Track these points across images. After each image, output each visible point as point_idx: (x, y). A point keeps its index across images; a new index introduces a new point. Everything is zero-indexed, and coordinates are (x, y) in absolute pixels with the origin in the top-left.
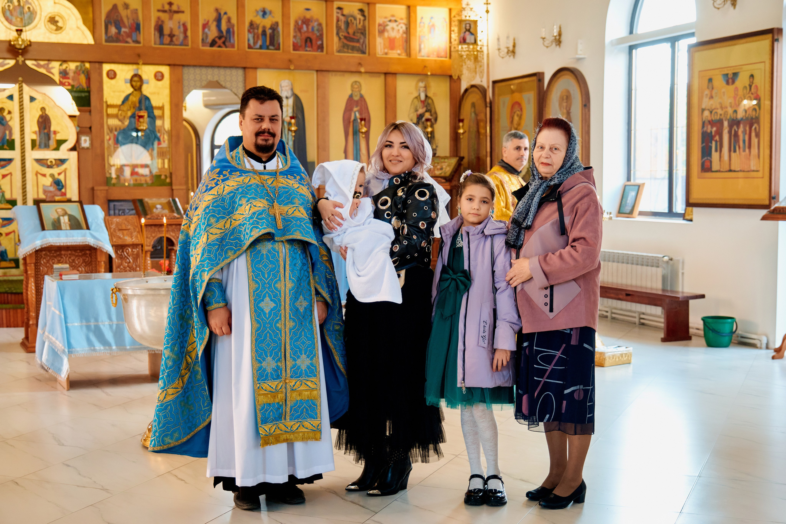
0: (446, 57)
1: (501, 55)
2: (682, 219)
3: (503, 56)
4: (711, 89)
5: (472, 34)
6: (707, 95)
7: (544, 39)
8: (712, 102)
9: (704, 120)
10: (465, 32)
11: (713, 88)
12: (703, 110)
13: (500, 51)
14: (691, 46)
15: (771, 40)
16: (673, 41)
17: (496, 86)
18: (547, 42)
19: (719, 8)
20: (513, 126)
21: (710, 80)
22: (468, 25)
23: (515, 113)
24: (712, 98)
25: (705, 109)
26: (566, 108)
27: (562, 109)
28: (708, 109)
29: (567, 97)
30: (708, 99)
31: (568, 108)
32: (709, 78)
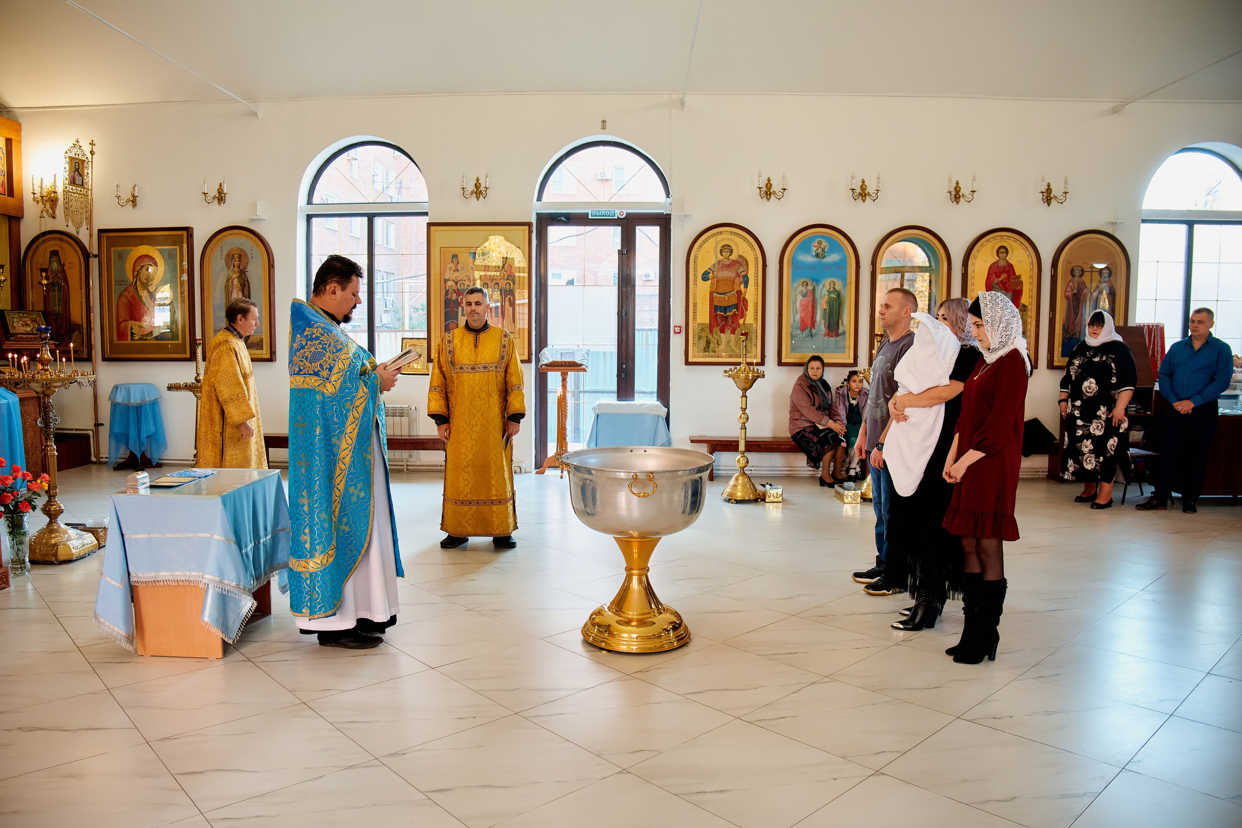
1: (120, 202)
3: (123, 205)
4: (455, 263)
6: (451, 268)
7: (204, 194)
8: (456, 274)
10: (75, 172)
12: (446, 281)
13: (120, 198)
14: (430, 225)
15: (527, 231)
16: (371, 217)
17: (104, 235)
18: (209, 198)
19: (467, 198)
20: (140, 280)
21: (455, 256)
22: (77, 164)
23: (142, 267)
24: (458, 271)
25: (448, 280)
26: (239, 267)
27: (232, 267)
28: (452, 280)
29: (240, 256)
30: (452, 272)
31: (241, 268)
32: (453, 254)
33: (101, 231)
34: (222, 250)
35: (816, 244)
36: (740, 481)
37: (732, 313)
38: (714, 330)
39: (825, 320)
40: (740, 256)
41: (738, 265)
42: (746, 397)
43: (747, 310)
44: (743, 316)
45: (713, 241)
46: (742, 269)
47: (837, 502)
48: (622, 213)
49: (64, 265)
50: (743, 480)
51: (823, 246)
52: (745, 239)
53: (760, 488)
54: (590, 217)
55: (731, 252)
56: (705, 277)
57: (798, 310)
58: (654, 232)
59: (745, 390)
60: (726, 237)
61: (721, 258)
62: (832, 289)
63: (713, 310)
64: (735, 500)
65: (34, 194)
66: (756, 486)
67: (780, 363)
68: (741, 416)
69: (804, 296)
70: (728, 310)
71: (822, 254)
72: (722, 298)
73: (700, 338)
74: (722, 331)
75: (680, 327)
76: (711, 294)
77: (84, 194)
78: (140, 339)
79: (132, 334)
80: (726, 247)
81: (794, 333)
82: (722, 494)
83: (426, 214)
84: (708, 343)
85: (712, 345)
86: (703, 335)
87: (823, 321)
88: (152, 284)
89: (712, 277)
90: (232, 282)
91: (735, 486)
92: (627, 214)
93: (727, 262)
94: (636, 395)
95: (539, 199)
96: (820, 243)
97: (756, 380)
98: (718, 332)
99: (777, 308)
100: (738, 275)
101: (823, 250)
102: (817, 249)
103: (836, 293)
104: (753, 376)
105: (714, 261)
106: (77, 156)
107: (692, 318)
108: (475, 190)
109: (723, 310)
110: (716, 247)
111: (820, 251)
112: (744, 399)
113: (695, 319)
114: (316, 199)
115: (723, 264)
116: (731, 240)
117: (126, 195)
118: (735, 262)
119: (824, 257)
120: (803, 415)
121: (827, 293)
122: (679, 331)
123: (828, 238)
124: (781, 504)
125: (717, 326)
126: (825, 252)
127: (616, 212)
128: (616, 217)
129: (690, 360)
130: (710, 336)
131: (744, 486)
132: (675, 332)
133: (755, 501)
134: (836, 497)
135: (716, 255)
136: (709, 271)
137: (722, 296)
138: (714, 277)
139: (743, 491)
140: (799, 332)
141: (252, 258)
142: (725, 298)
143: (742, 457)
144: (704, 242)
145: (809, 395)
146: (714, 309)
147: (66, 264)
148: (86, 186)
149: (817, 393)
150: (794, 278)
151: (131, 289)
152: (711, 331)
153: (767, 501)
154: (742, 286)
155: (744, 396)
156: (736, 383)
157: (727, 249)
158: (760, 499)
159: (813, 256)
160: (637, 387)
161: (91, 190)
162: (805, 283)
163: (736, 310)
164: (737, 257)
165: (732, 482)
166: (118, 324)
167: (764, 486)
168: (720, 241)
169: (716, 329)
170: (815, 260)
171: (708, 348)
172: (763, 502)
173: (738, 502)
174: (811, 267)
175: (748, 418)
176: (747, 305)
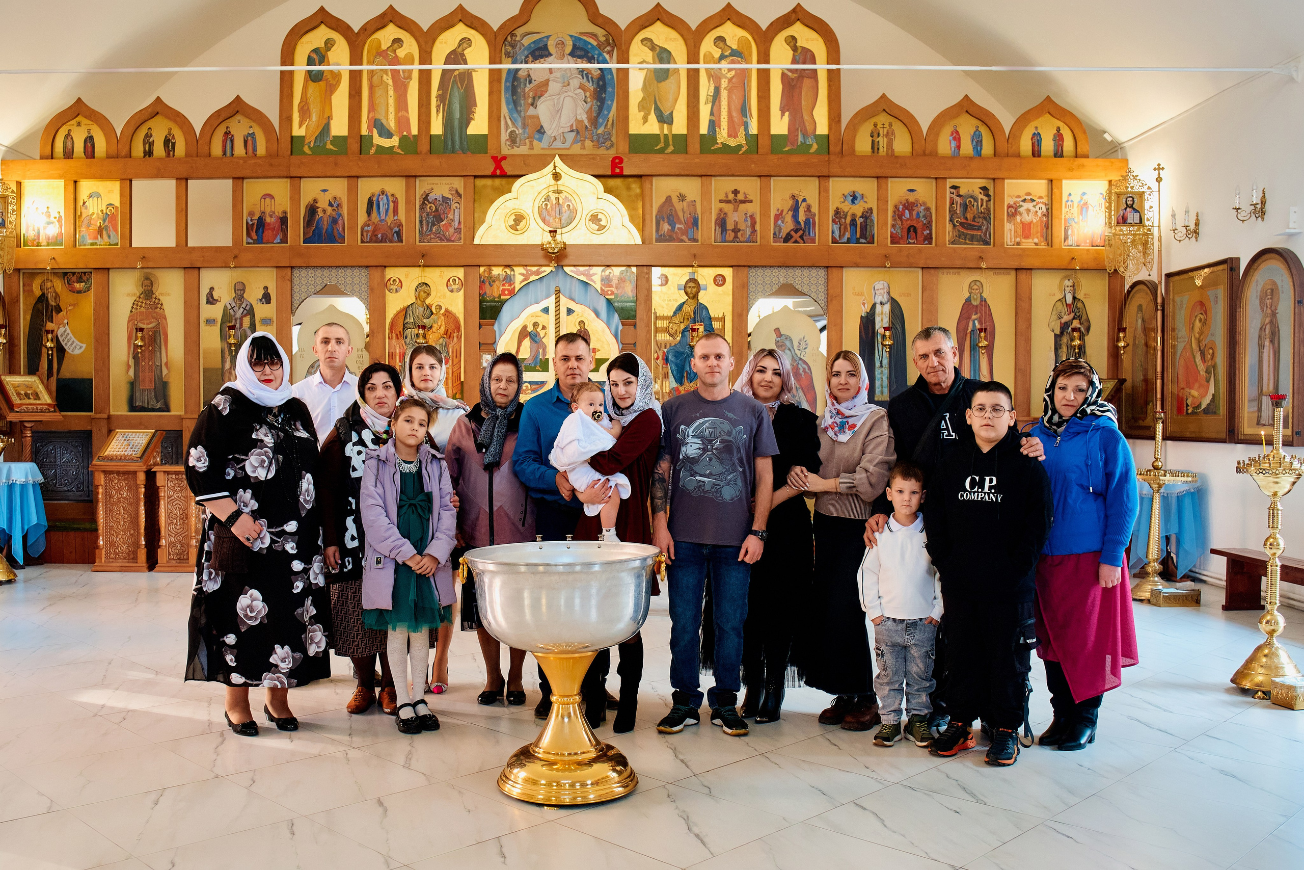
1: (1177, 237)
3: (1181, 239)
5: (1137, 211)
7: (1238, 210)
10: (1125, 209)
13: (1176, 232)
17: (1170, 281)
20: (1194, 335)
22: (1130, 199)
23: (1196, 317)
26: (1271, 308)
27: (1265, 308)
29: (1273, 292)
31: (1273, 308)
33: (1167, 276)
49: (1145, 321)
77: (1143, 234)
78: (1193, 413)
79: (1187, 405)
88: (1204, 341)
90: (1265, 329)
106: (1129, 189)
141: (1282, 294)
147: (1147, 320)
151: (1188, 347)
161: (1159, 227)
166: (1178, 393)
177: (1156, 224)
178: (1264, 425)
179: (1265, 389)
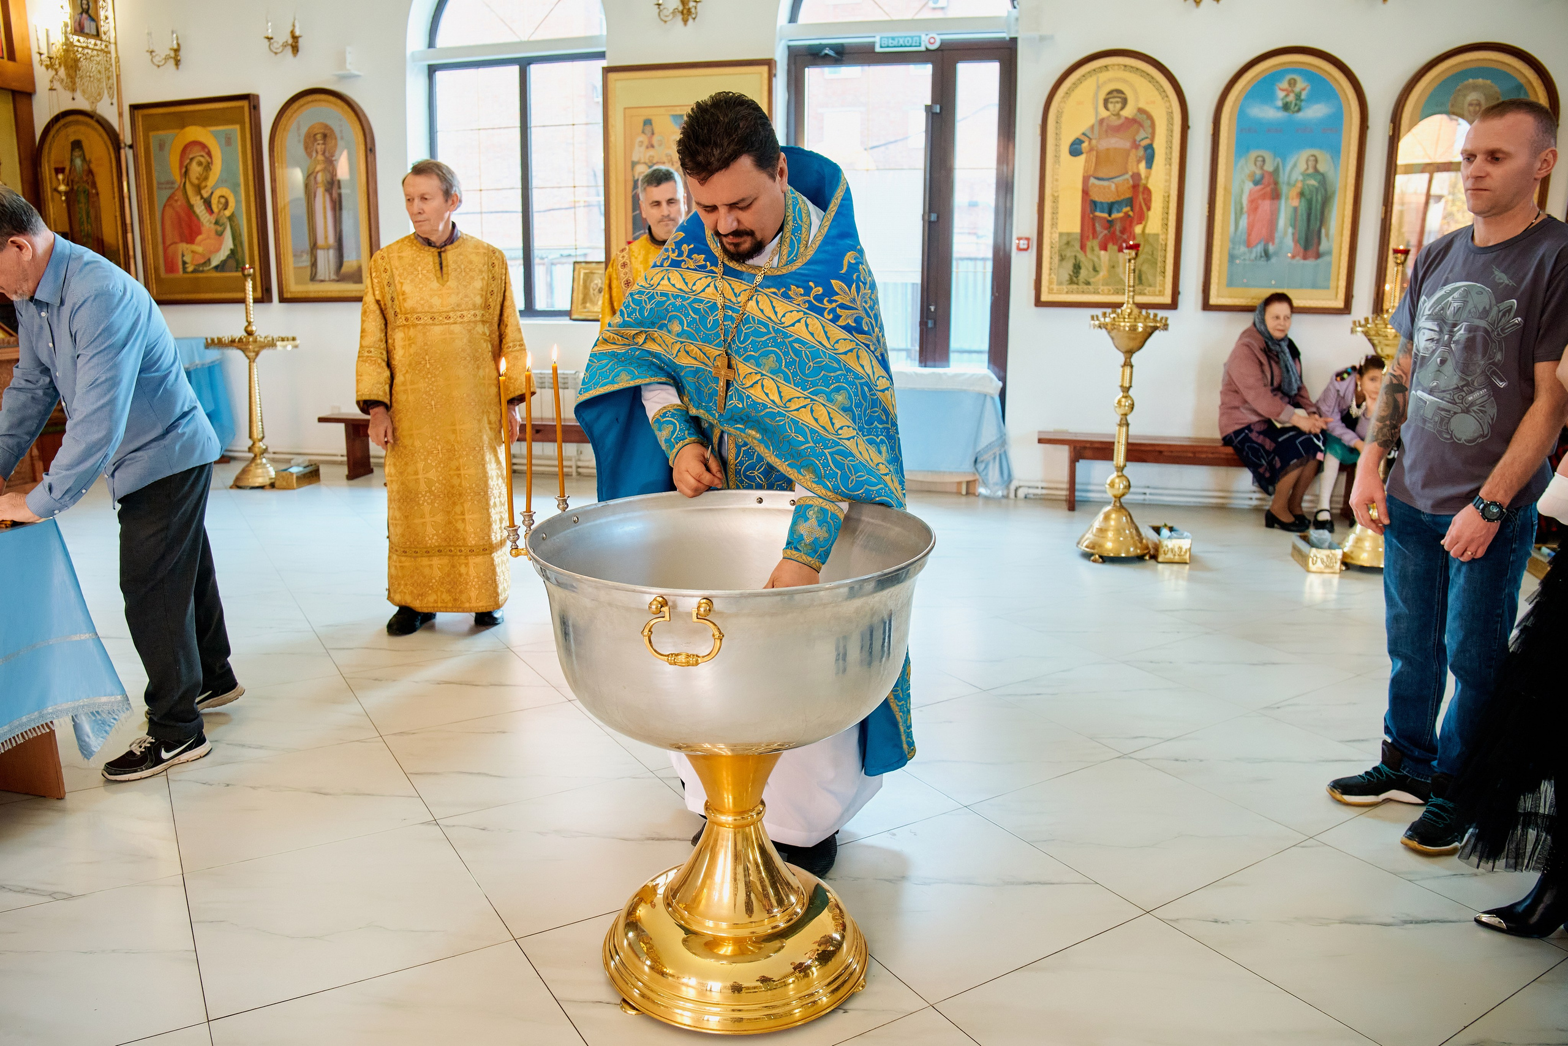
0: (3, 58)
1: (156, 60)
2: (568, 318)
3: (161, 64)
4: (649, 134)
5: (93, 20)
6: (642, 142)
7: (269, 39)
8: (651, 152)
9: (636, 178)
10: (81, 14)
11: (653, 134)
12: (634, 164)
13: (154, 54)
14: (607, 70)
15: (766, 75)
16: (524, 64)
17: (139, 113)
18: (275, 45)
19: (665, 22)
20: (190, 181)
21: (648, 122)
23: (192, 159)
24: (653, 146)
25: (638, 163)
26: (324, 154)
27: (314, 154)
28: (645, 163)
29: (325, 136)
30: (643, 149)
31: (327, 154)
32: (645, 118)
33: (134, 108)
34: (299, 129)
35: (1284, 85)
36: (1112, 523)
37: (1121, 215)
38: (1089, 244)
39: (1294, 226)
40: (1141, 111)
41: (1136, 126)
42: (1132, 367)
43: (1149, 209)
44: (1141, 218)
45: (1090, 84)
46: (1142, 134)
47: (1295, 567)
48: (932, 40)
49: (90, 161)
50: (1118, 520)
51: (1298, 88)
52: (1152, 79)
53: (1149, 535)
54: (878, 49)
55: (1125, 102)
56: (1075, 150)
57: (1245, 209)
58: (989, 72)
59: (1130, 353)
60: (1115, 74)
61: (1104, 113)
62: (1311, 171)
63: (1088, 210)
64: (1101, 557)
65: (41, 54)
66: (1142, 530)
67: (1207, 306)
68: (1119, 402)
69: (1256, 183)
70: (1114, 210)
71: (1296, 105)
72: (1104, 188)
73: (1062, 258)
74: (1104, 248)
75: (1028, 239)
76: (1086, 180)
77: (102, 50)
78: (194, 271)
79: (184, 263)
80: (1115, 94)
81: (1236, 252)
82: (1078, 543)
83: (601, 55)
84: (1077, 268)
85: (1083, 273)
86: (1069, 253)
87: (1290, 230)
88: (206, 186)
89: (1087, 149)
90: (315, 178)
91: (1102, 531)
92: (943, 43)
93: (1117, 122)
94: (953, 357)
95: (793, 18)
96: (1292, 83)
97: (1150, 334)
98: (1097, 248)
99: (1206, 206)
100: (1135, 146)
101: (1298, 97)
102: (1287, 95)
103: (1319, 177)
104: (1145, 327)
105: (1091, 120)
107: (1050, 223)
108: (681, 8)
109: (1107, 210)
110: (1096, 95)
111: (1291, 98)
112: (1128, 370)
113: (1054, 225)
114: (441, 41)
115: (1108, 126)
116: (1125, 81)
117: (164, 50)
118: (1132, 122)
119: (1299, 110)
120: (1245, 402)
121: (1301, 178)
122: (1025, 247)
123: (1310, 76)
124: (1187, 567)
125: (1094, 238)
126: (1302, 101)
127: (923, 37)
128: (923, 48)
129: (1044, 298)
130: (1081, 256)
131: (1119, 531)
132: (1019, 249)
133: (1140, 558)
134: (1293, 556)
135: (1096, 109)
136: (1083, 138)
137: (1105, 183)
138: (1091, 150)
139: (1117, 541)
140: (1243, 249)
141: (342, 138)
142: (1109, 187)
143: (1118, 476)
144: (1075, 85)
145: (1261, 364)
146: (1090, 204)
147: (93, 160)
148: (104, 37)
149: (1277, 363)
150: (1242, 149)
151: (179, 195)
152: (1083, 247)
153: (1160, 559)
154: (1142, 166)
155: (1128, 364)
156: (1113, 338)
157: (1117, 96)
158: (1148, 555)
159: (1278, 108)
160: (955, 342)
161: (116, 43)
162: (1260, 159)
163: (1128, 208)
164: (1135, 111)
165: (1098, 522)
166: (165, 249)
167: (1157, 530)
168: (1105, 83)
169: (1092, 244)
170: (1281, 115)
171: (1077, 277)
172: (1153, 562)
173: (1105, 559)
174: (1273, 129)
175: (1132, 407)
176: (1150, 200)
177: (112, 40)
178: (322, 281)
179: (320, 241)
